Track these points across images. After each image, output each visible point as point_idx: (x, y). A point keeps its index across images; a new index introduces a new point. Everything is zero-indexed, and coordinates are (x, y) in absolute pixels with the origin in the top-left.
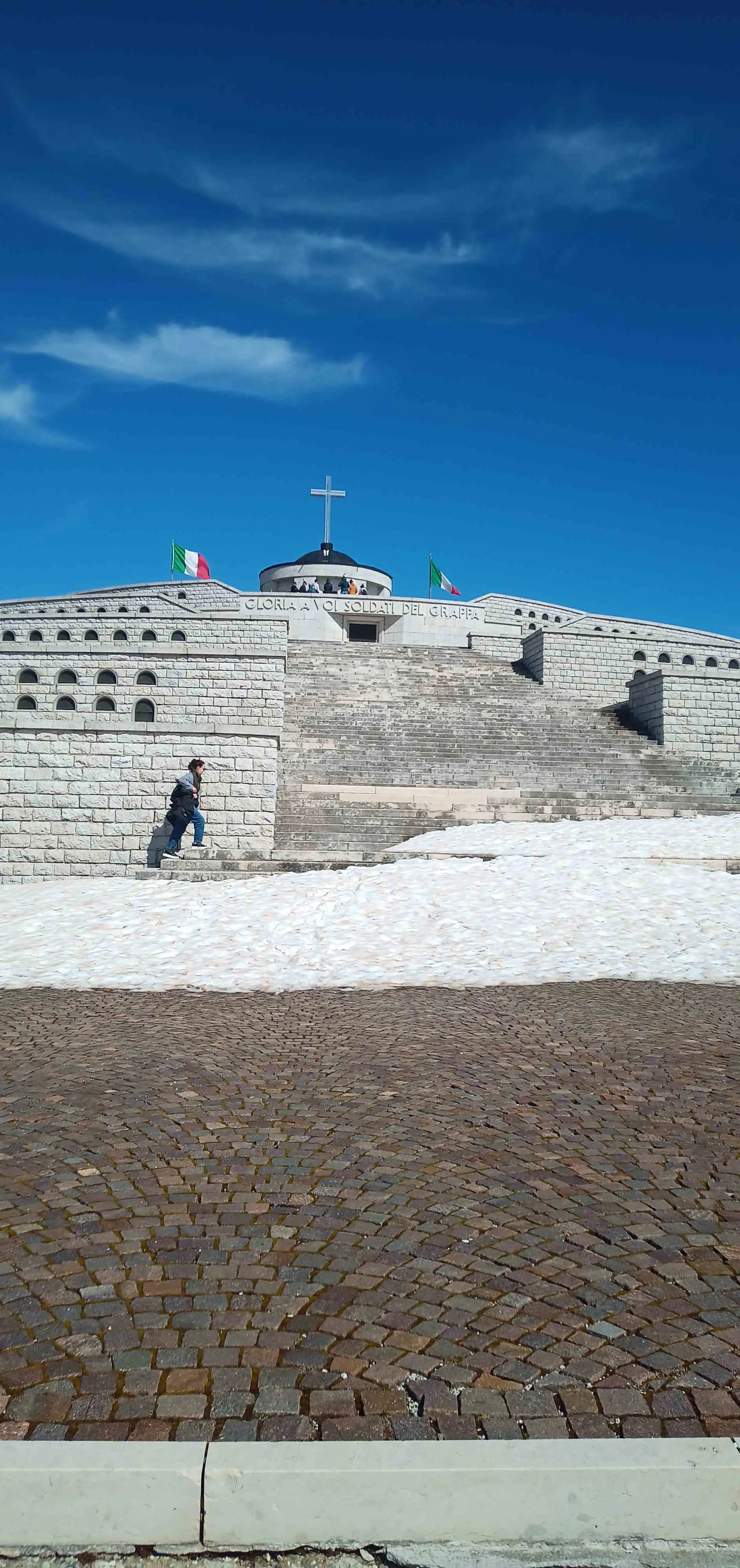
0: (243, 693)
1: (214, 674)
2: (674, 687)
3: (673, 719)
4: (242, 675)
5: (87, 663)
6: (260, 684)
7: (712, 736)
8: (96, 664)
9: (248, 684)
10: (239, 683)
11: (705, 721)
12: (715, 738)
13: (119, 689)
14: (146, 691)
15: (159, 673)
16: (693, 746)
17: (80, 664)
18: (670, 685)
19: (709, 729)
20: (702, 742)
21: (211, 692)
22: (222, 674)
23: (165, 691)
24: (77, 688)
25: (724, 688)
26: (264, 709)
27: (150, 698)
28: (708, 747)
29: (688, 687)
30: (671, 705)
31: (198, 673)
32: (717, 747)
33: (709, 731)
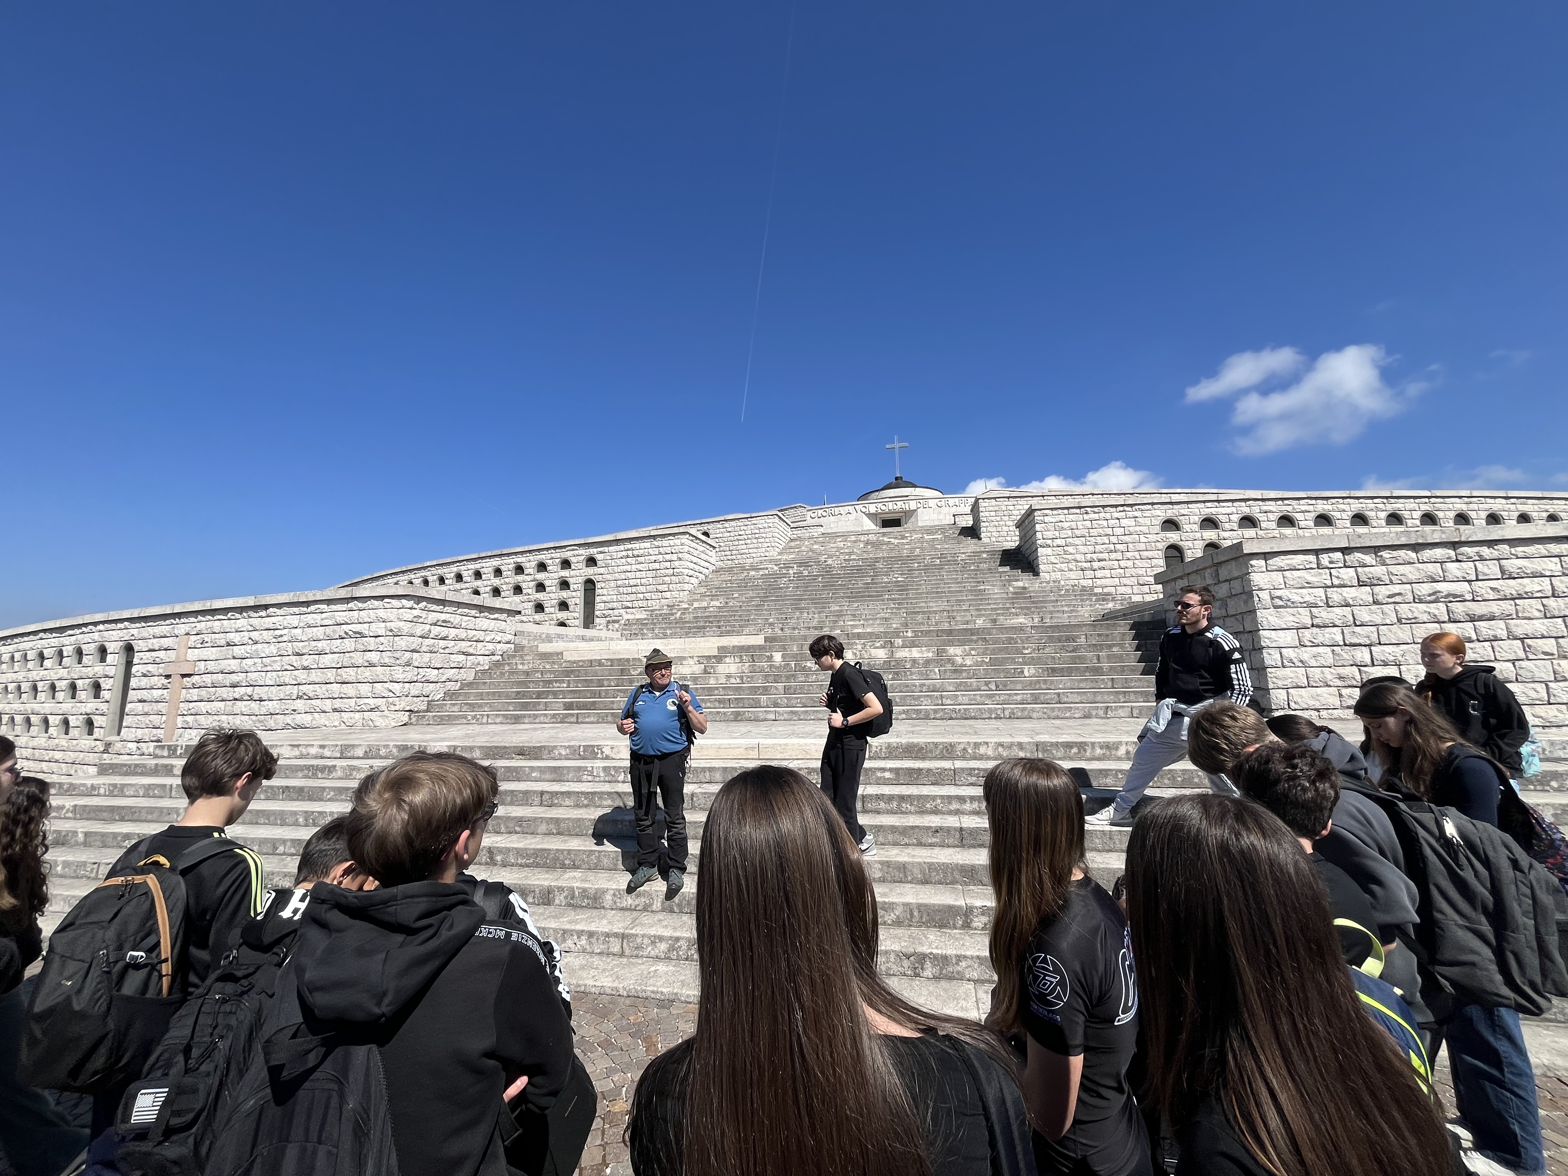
0: (657, 566)
1: (636, 553)
2: (1047, 519)
3: (1049, 551)
4: (656, 551)
5: (553, 555)
6: (668, 557)
7: (1093, 563)
8: (558, 555)
9: (660, 558)
10: (653, 558)
11: (1082, 549)
12: (1096, 565)
13: (572, 573)
14: (590, 572)
15: (599, 557)
16: (1072, 575)
17: (549, 556)
18: (1042, 518)
19: (1089, 556)
20: (1082, 570)
21: (634, 567)
22: (642, 552)
23: (602, 570)
24: (547, 575)
25: (1102, 515)
26: (673, 577)
27: (592, 577)
28: (1089, 574)
29: (1062, 518)
30: (1045, 537)
31: (624, 553)
32: (1099, 574)
33: (1088, 558)
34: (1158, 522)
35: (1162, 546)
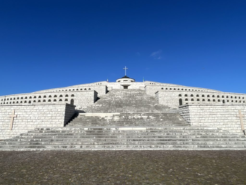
2: (161, 93)
3: (161, 99)
5: (64, 94)
10: (87, 96)
13: (69, 98)
15: (75, 95)
16: (165, 103)
21: (83, 97)
22: (84, 94)
24: (62, 98)
27: (73, 99)
28: (167, 103)
32: (169, 103)
33: (167, 100)
34: (178, 95)
35: (179, 99)
